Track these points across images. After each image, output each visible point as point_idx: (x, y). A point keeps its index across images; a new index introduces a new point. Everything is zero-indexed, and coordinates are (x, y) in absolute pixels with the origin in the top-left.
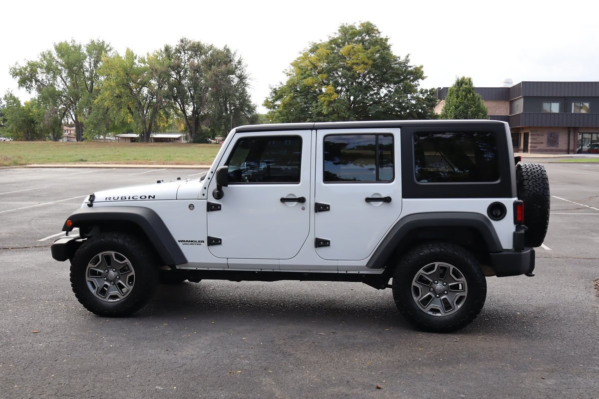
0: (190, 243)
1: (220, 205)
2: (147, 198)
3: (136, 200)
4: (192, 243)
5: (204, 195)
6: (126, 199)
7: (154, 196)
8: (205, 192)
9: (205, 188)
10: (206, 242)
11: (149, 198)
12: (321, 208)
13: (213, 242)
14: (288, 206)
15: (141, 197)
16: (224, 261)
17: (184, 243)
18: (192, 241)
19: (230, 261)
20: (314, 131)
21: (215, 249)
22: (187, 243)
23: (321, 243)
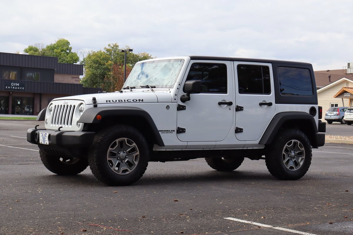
0: (166, 132)
1: (185, 106)
2: (138, 101)
3: (130, 102)
4: (167, 132)
5: (175, 99)
6: (122, 101)
7: (143, 100)
8: (176, 97)
9: (176, 95)
10: (176, 131)
11: (139, 101)
12: (239, 109)
13: (180, 131)
14: (222, 107)
15: (133, 100)
16: (185, 144)
17: (162, 132)
18: (167, 131)
19: (190, 144)
20: (232, 62)
21: (181, 135)
22: (164, 132)
23: (238, 130)
